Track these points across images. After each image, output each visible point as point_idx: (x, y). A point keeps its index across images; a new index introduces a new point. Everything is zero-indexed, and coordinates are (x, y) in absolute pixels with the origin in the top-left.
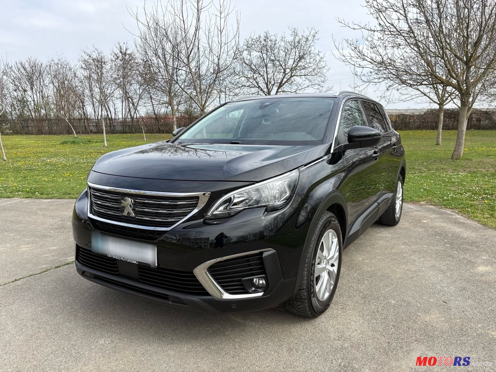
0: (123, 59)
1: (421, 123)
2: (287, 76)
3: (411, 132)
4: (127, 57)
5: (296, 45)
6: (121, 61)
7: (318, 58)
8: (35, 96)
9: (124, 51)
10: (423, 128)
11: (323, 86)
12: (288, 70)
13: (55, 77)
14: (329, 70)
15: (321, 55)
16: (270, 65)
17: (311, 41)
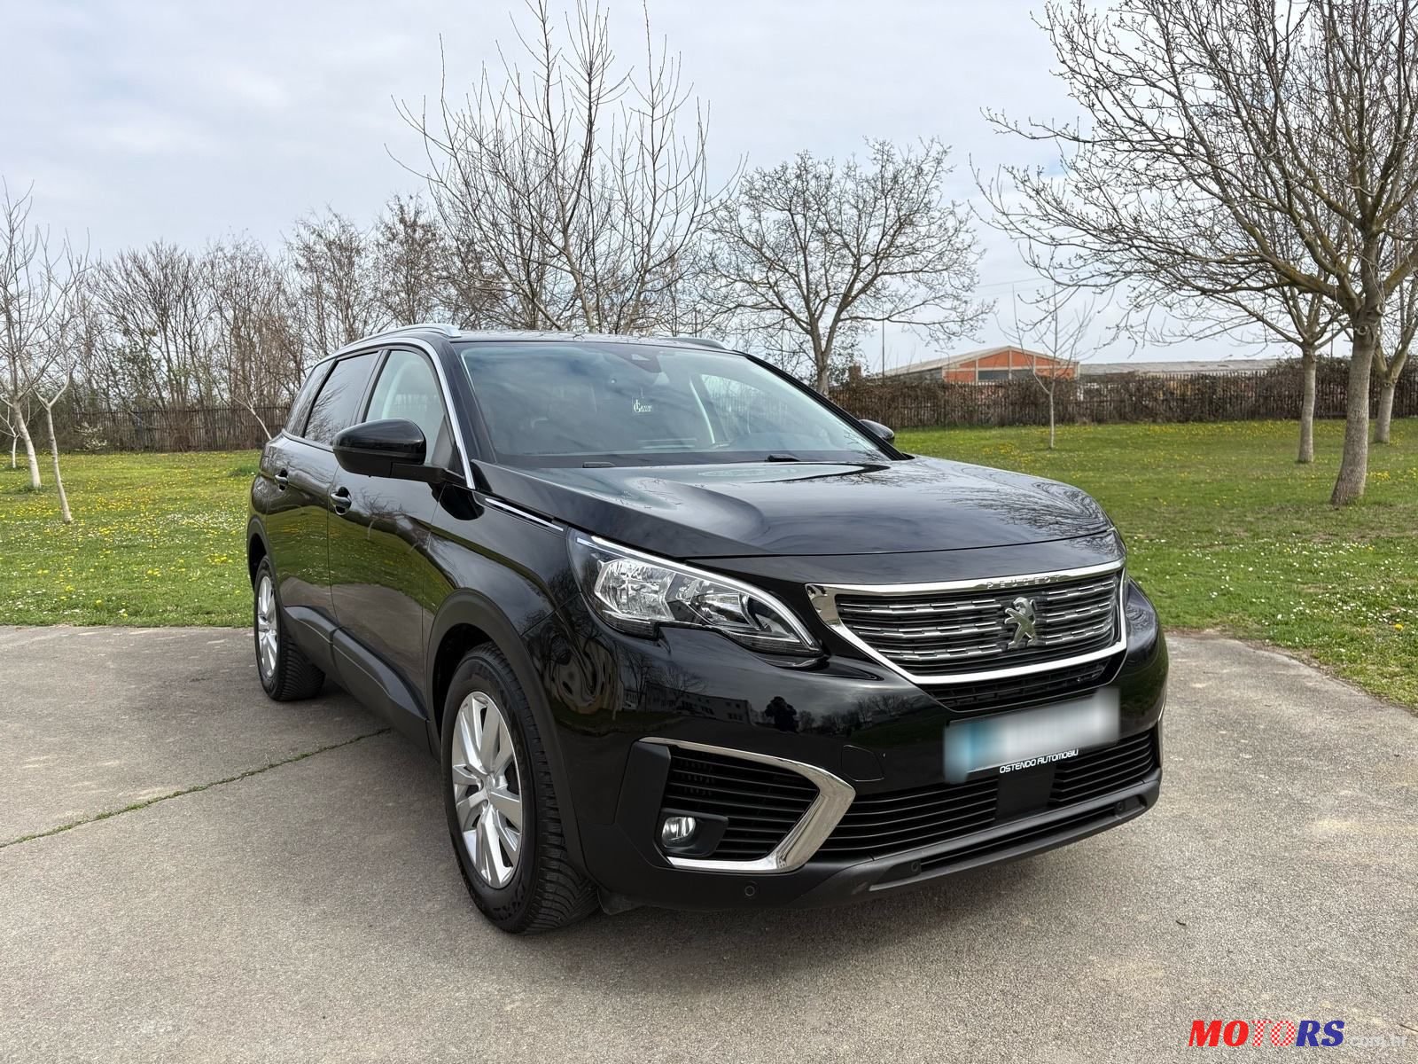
0: (409, 241)
1: (1261, 400)
2: (863, 274)
3: (1228, 428)
4: (419, 234)
5: (888, 186)
6: (402, 243)
7: (951, 223)
8: (172, 348)
9: (410, 217)
10: (1266, 414)
11: (968, 299)
12: (866, 259)
13: (226, 293)
14: (984, 256)
15: (961, 212)
16: (814, 245)
17: (931, 175)
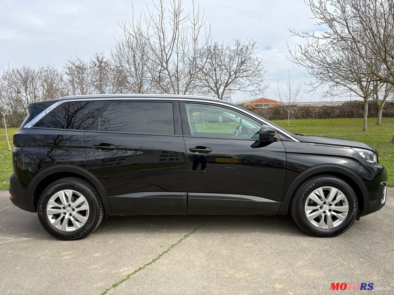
0: (100, 66)
1: (340, 113)
2: (232, 77)
3: (333, 120)
4: (103, 64)
5: (239, 52)
6: (98, 67)
7: (257, 63)
8: (29, 97)
9: (100, 60)
10: (342, 116)
11: (261, 84)
13: (46, 81)
14: (266, 72)
15: (259, 60)
16: (218, 69)
17: (251, 49)
